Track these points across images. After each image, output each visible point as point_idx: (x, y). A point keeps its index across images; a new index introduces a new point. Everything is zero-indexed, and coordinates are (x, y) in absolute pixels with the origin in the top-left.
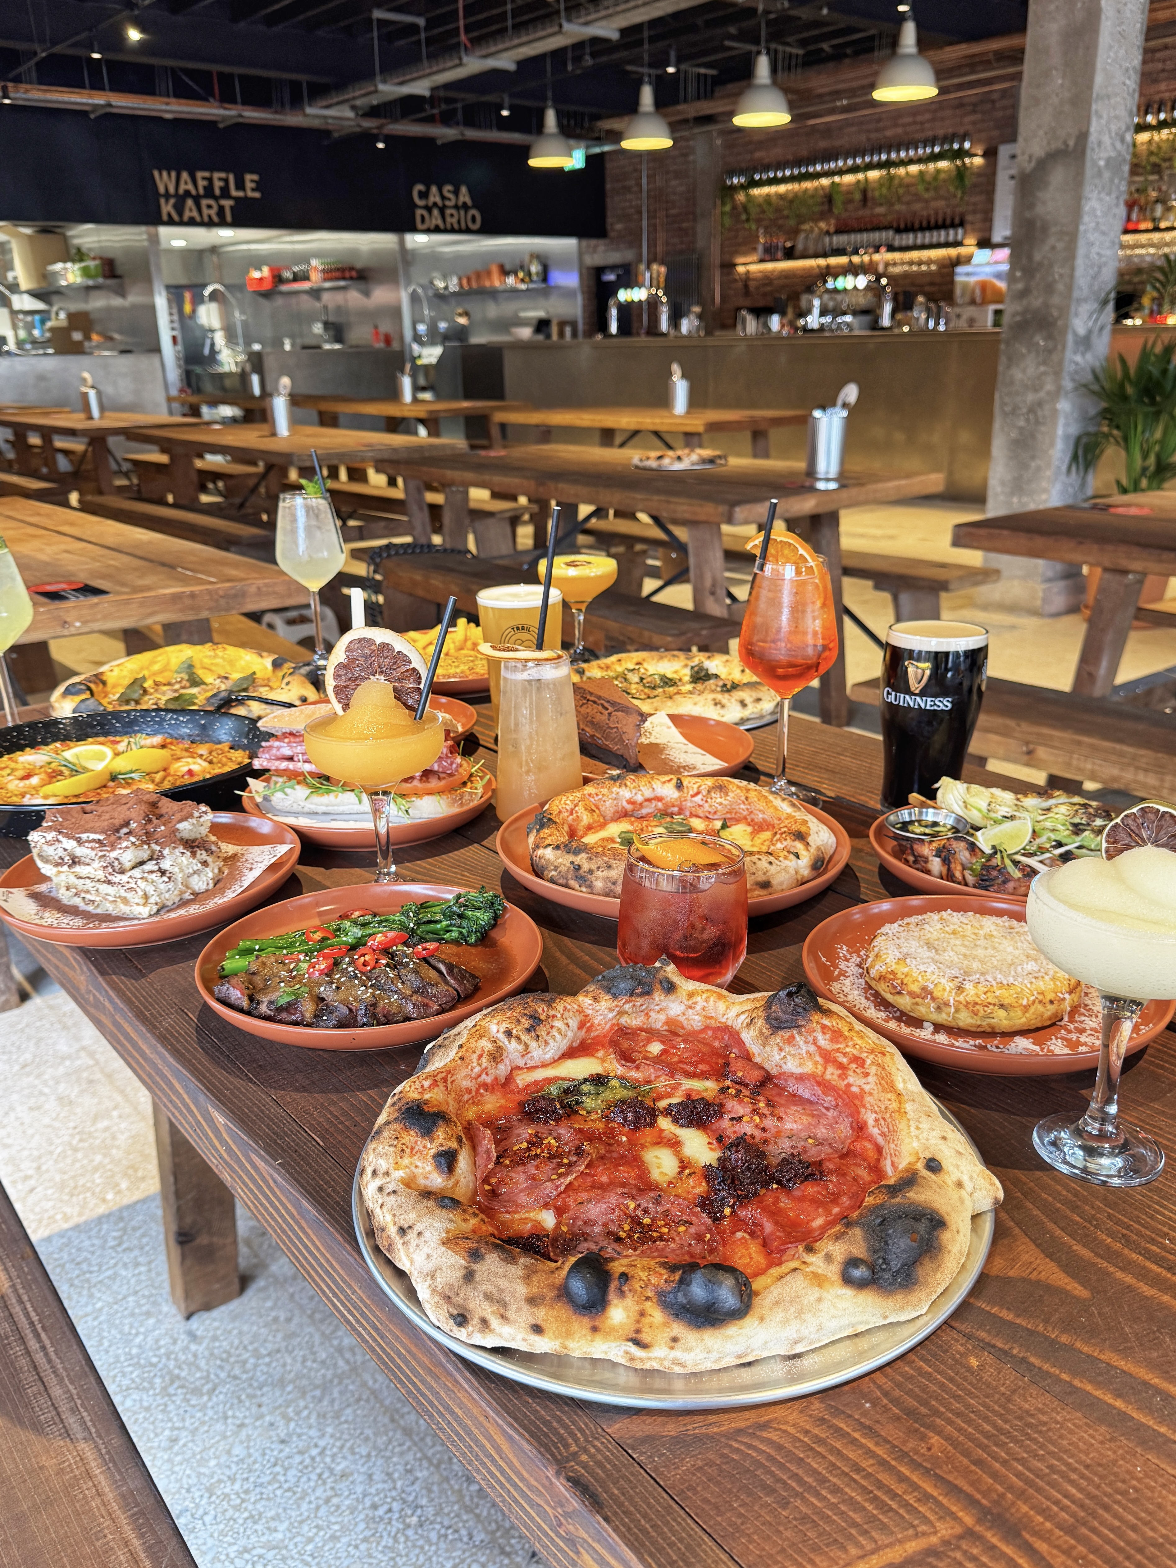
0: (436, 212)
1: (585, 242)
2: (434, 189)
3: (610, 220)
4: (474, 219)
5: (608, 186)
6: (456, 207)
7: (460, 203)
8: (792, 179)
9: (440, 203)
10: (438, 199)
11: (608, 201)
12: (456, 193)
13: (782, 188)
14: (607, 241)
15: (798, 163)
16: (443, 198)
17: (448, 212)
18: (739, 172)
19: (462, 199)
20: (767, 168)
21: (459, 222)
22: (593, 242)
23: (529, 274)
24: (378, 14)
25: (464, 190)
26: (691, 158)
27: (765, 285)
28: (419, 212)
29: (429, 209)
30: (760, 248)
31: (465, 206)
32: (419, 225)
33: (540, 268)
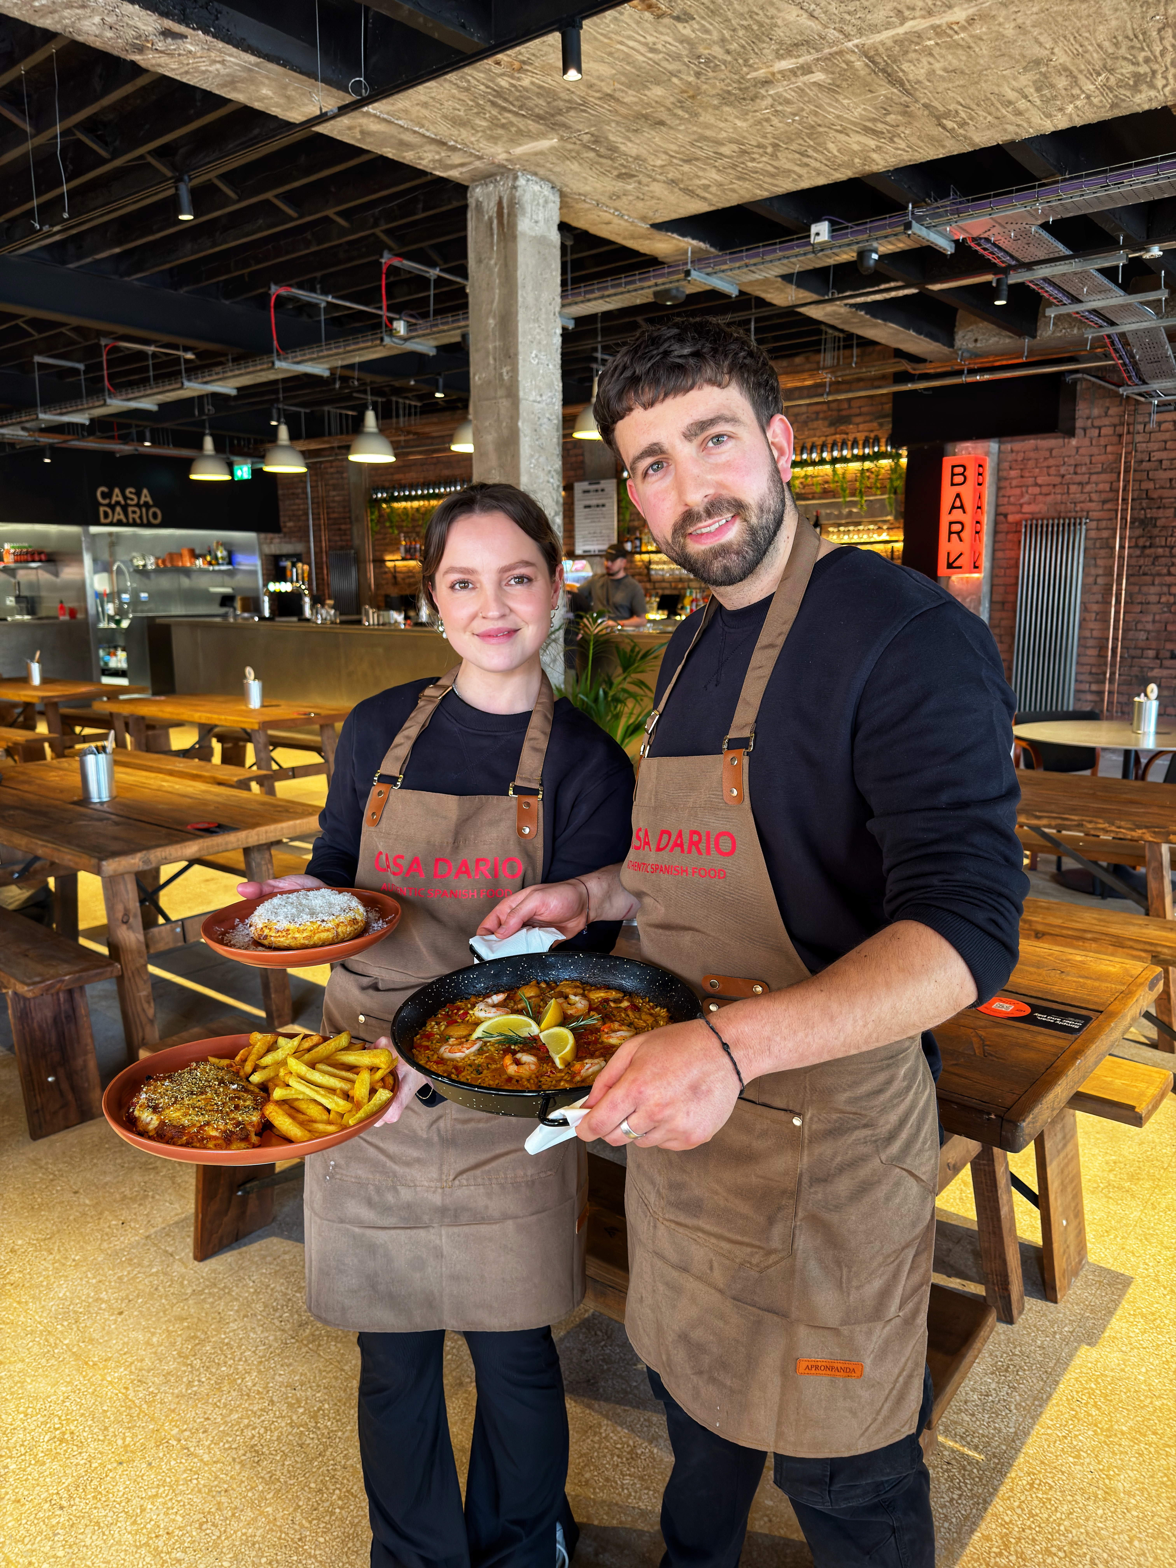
0: (118, 509)
1: (262, 535)
2: (117, 491)
3: (282, 519)
4: (155, 516)
5: (280, 492)
6: (138, 505)
7: (142, 502)
8: (423, 497)
9: (123, 502)
10: (120, 499)
11: (281, 503)
12: (138, 494)
13: (416, 504)
14: (281, 535)
15: (426, 485)
16: (125, 498)
17: (130, 509)
18: (383, 489)
19: (143, 499)
20: (402, 487)
21: (141, 517)
22: (270, 535)
23: (216, 558)
24: (38, 359)
25: (145, 491)
26: (345, 475)
27: (409, 577)
28: (102, 509)
29: (112, 507)
30: (402, 549)
31: (146, 504)
32: (102, 520)
33: (225, 553)
